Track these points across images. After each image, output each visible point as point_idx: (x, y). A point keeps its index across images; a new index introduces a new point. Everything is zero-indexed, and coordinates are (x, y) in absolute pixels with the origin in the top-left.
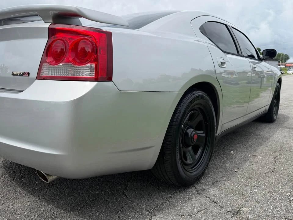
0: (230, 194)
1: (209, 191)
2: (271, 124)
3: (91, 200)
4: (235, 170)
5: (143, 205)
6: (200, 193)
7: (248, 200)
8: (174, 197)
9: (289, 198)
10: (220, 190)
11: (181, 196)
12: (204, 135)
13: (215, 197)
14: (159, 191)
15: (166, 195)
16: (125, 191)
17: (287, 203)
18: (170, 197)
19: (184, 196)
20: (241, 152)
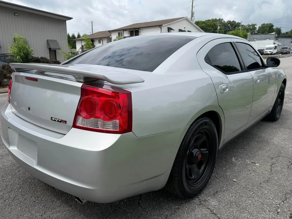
0: (228, 206)
1: (210, 202)
2: (274, 123)
3: (113, 211)
4: (234, 180)
5: (155, 216)
6: (202, 204)
7: (242, 212)
8: (180, 208)
9: (277, 210)
10: (219, 201)
11: (186, 207)
12: (207, 152)
13: (215, 208)
14: (168, 202)
15: (174, 206)
16: (140, 202)
17: (275, 215)
18: (177, 208)
19: (189, 207)
20: (242, 158)
